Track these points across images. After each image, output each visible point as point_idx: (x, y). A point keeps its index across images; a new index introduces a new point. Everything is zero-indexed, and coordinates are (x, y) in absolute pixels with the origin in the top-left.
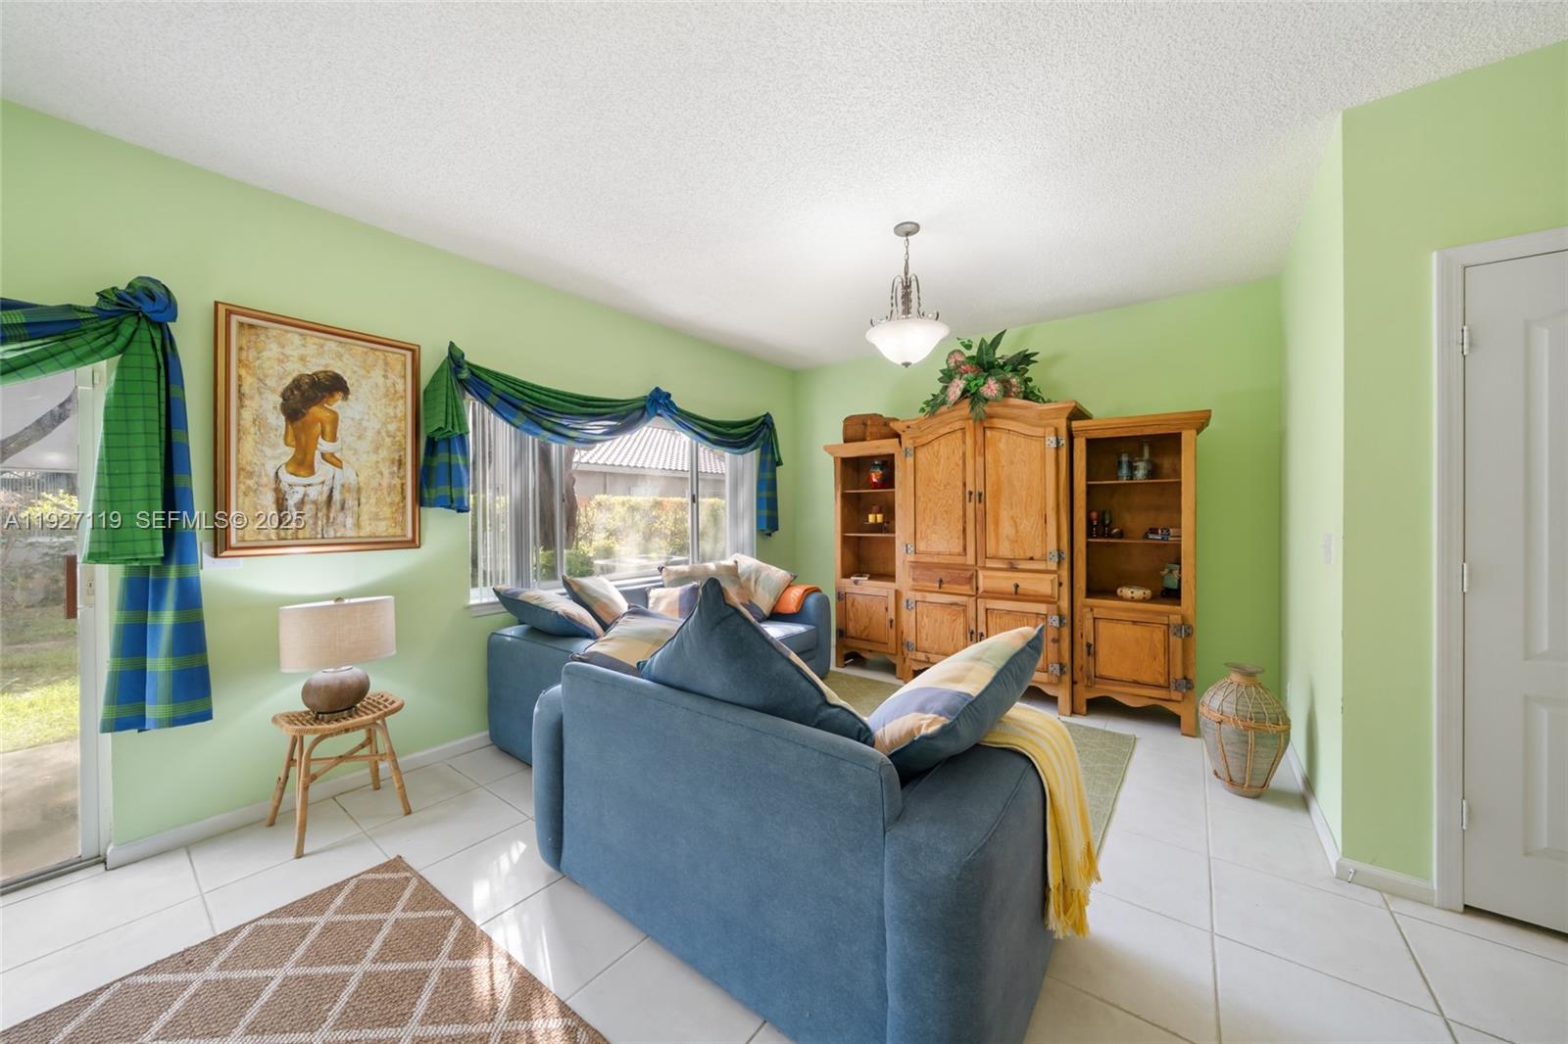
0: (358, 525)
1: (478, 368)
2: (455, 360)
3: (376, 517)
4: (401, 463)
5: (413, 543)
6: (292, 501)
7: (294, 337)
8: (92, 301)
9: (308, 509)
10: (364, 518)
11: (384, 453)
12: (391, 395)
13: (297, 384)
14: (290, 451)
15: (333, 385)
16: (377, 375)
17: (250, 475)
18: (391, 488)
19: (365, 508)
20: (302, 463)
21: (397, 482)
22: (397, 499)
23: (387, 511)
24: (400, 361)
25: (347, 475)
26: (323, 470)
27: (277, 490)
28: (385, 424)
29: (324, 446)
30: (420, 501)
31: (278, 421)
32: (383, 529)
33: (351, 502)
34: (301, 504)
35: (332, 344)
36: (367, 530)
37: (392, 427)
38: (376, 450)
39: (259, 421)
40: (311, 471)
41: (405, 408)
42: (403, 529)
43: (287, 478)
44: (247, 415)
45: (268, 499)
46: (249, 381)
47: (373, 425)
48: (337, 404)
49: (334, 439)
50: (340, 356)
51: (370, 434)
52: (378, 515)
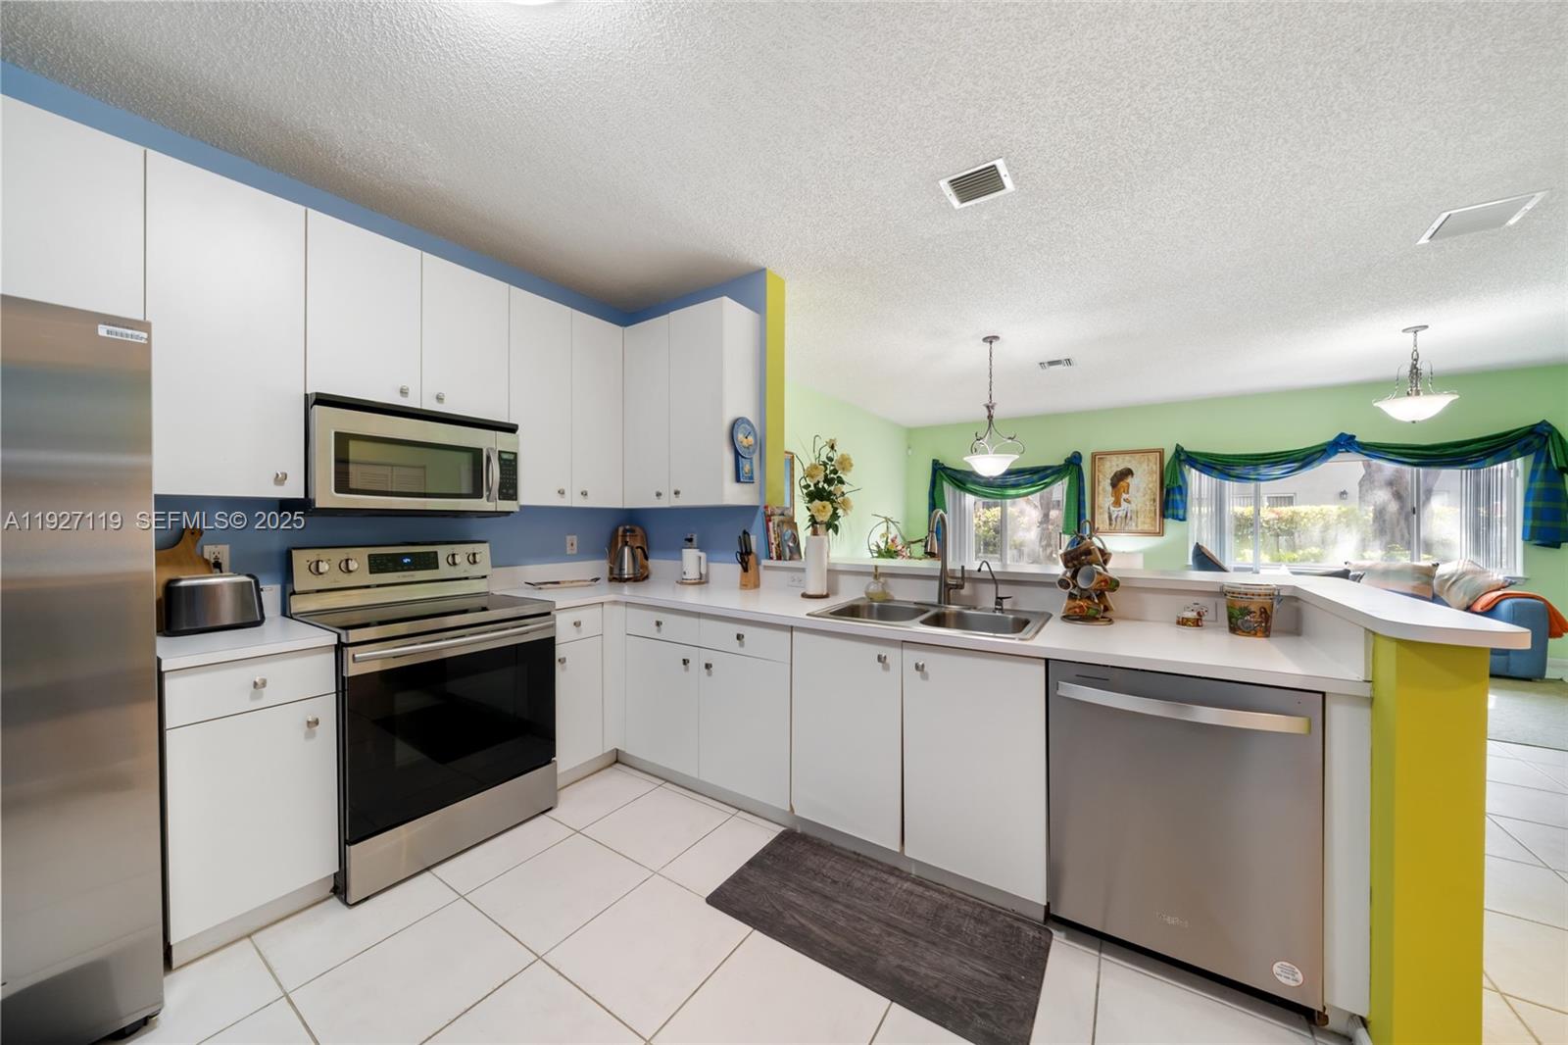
0: (1137, 526)
1: (1190, 452)
2: (1179, 451)
3: (1144, 523)
4: (1154, 500)
5: (1161, 533)
6: (1114, 517)
7: (1114, 458)
8: (1063, 462)
9: (1119, 520)
10: (1139, 524)
11: (1147, 497)
12: (1151, 473)
13: (1115, 475)
14: (1113, 499)
15: (1127, 473)
16: (1145, 466)
17: (1101, 508)
18: (1150, 510)
19: (1139, 520)
20: (1117, 503)
21: (1153, 508)
22: (1153, 515)
23: (1148, 520)
24: (1154, 458)
25: (1133, 506)
26: (1124, 505)
27: (1109, 513)
28: (1147, 485)
29: (1124, 496)
30: (1163, 516)
31: (1110, 489)
32: (1146, 527)
33: (1134, 517)
34: (1117, 517)
35: (1127, 457)
36: (1139, 528)
37: (1151, 486)
38: (1144, 496)
39: (1104, 489)
40: (1120, 506)
41: (1156, 477)
42: (1155, 527)
43: (1112, 508)
44: (1101, 488)
45: (1106, 516)
46: (1101, 476)
47: (1143, 486)
48: (1129, 480)
49: (1128, 493)
50: (1130, 461)
51: (1142, 490)
52: (1145, 522)
